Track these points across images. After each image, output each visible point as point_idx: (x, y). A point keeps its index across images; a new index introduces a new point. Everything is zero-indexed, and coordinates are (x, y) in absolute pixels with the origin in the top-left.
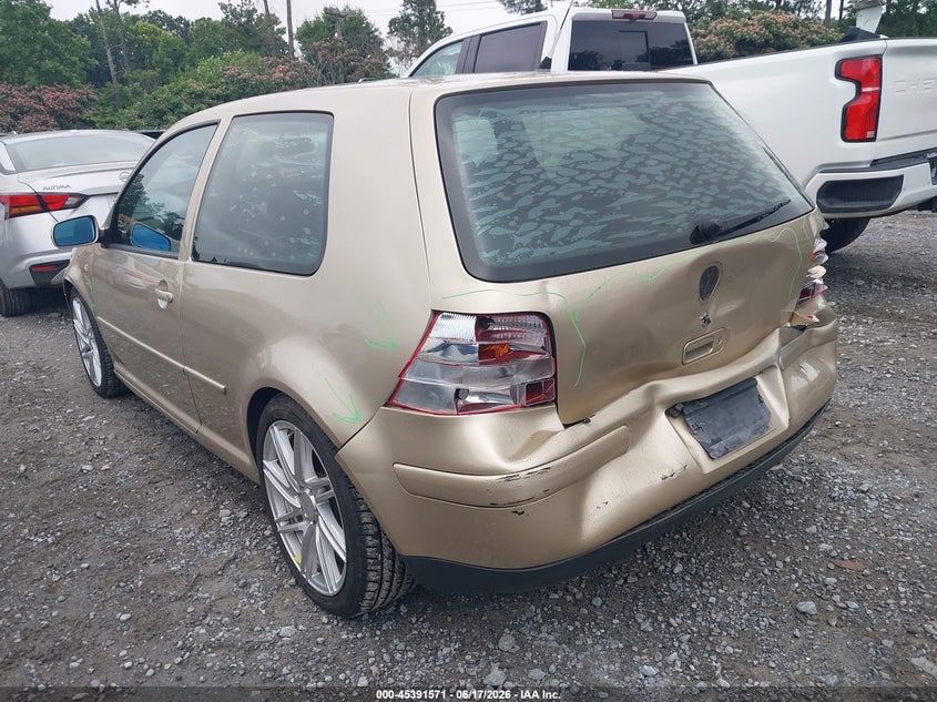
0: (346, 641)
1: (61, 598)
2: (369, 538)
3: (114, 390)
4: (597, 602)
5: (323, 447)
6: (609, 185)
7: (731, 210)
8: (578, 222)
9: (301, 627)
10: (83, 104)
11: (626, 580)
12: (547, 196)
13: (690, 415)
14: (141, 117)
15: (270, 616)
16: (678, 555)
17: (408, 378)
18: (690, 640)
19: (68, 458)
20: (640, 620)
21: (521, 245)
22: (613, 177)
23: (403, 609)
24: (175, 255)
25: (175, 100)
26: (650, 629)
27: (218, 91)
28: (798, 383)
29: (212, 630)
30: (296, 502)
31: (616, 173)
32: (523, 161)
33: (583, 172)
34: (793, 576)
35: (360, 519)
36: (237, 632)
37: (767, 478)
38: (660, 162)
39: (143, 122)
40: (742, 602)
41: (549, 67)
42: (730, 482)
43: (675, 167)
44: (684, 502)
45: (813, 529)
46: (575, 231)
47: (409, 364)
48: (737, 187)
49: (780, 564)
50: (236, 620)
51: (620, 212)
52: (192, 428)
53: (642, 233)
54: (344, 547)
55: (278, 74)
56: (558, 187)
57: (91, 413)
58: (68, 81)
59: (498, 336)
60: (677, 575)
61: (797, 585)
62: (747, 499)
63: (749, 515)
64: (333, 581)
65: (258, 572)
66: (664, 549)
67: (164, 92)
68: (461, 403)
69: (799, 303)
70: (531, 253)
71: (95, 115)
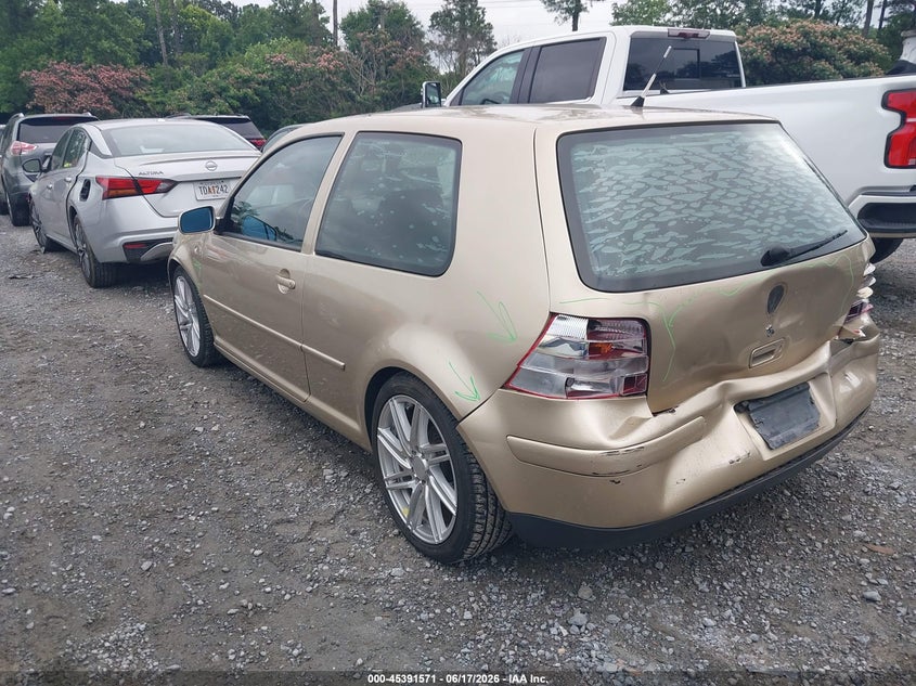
0: (448, 582)
1: (200, 534)
2: (478, 496)
3: (212, 360)
4: (660, 565)
5: (443, 419)
6: (700, 215)
7: (796, 238)
8: (675, 244)
9: (408, 569)
10: (136, 83)
11: (683, 550)
12: (648, 222)
13: (753, 411)
14: (190, 99)
15: (380, 558)
16: (729, 531)
17: (525, 366)
18: (741, 601)
19: (178, 418)
20: (698, 583)
21: (627, 262)
22: (701, 207)
23: (494, 560)
24: (298, 248)
25: (223, 84)
26: (707, 590)
27: (264, 76)
28: (844, 389)
29: (334, 567)
30: (407, 464)
31: (703, 204)
32: (627, 192)
33: (677, 202)
34: (831, 556)
35: (472, 480)
36: (355, 571)
37: (805, 472)
38: (739, 195)
39: (192, 104)
40: (786, 574)
41: (642, 105)
42: (784, 470)
43: (751, 199)
44: (745, 484)
45: (849, 517)
46: (671, 251)
47: (527, 355)
48: (803, 217)
49: (819, 545)
50: (352, 560)
51: (707, 237)
52: (300, 398)
53: (724, 255)
54: (455, 503)
55: (322, 63)
56: (657, 214)
57: (191, 379)
58: (123, 61)
59: (605, 335)
60: (728, 548)
61: (834, 563)
62: (788, 488)
63: (791, 503)
64: (439, 532)
65: (364, 523)
66: (716, 526)
67: (213, 76)
68: (569, 389)
69: (848, 319)
70: (635, 269)
71: (147, 95)
